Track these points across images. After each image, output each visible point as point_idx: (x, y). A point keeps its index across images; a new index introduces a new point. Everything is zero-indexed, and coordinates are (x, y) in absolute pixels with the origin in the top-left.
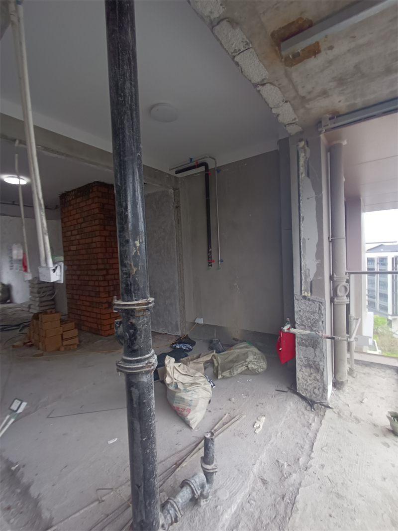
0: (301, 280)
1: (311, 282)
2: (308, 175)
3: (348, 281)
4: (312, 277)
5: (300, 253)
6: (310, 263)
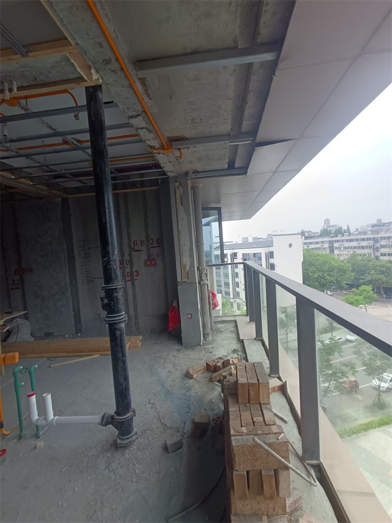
0: (181, 272)
1: (187, 272)
2: (182, 205)
3: (207, 271)
4: (188, 269)
5: (180, 254)
6: (186, 260)
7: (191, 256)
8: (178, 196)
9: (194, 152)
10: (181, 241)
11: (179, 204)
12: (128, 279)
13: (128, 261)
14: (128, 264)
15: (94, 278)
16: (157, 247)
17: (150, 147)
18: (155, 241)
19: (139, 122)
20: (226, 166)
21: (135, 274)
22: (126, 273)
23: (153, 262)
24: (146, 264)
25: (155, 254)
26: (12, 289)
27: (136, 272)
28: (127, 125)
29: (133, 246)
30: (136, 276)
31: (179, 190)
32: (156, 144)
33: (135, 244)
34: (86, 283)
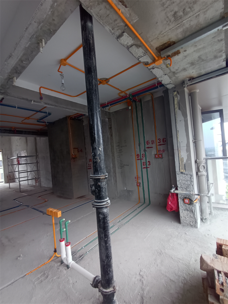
0: (179, 164)
1: (185, 164)
5: (178, 149)
6: (183, 154)
8: (176, 103)
9: (186, 57)
10: (179, 139)
11: (177, 109)
12: (143, 167)
13: (143, 155)
15: (124, 165)
16: (162, 145)
18: (161, 141)
20: (224, 64)
21: (148, 163)
23: (160, 156)
24: (155, 157)
25: (162, 149)
26: (88, 169)
27: (148, 162)
30: (149, 165)
31: (177, 97)
32: (148, 59)
33: (148, 143)
34: (120, 168)
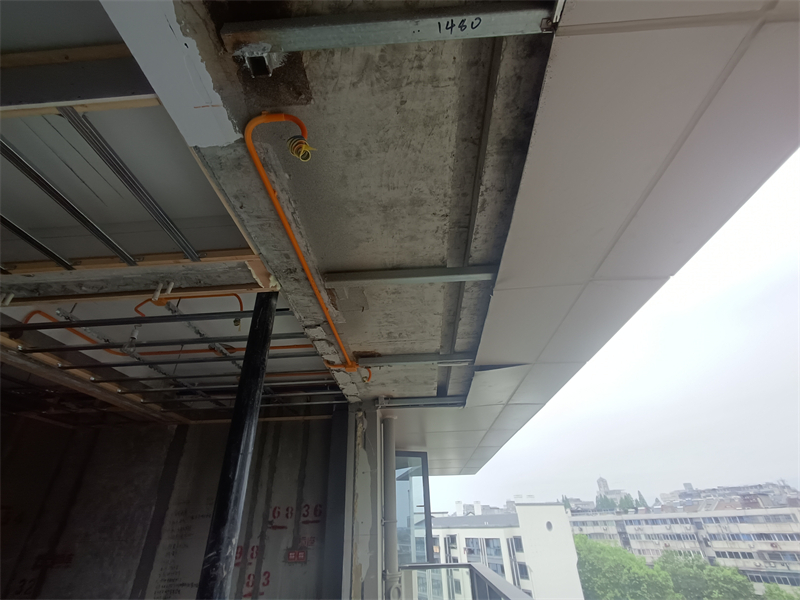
0: (351, 581)
1: (363, 583)
2: (364, 447)
3: (400, 582)
4: (364, 576)
5: (353, 539)
6: (362, 556)
7: (373, 546)
9: (389, 372)
10: (356, 515)
11: (360, 446)
12: (246, 591)
14: (255, 555)
15: (183, 585)
16: (312, 522)
17: (328, 362)
19: (318, 333)
20: (435, 393)
22: (246, 576)
23: (301, 555)
24: (287, 559)
25: (308, 536)
27: (265, 574)
28: (301, 335)
29: (271, 518)
30: (264, 584)
31: (363, 424)
32: (336, 359)
33: (276, 515)
34: (163, 595)
